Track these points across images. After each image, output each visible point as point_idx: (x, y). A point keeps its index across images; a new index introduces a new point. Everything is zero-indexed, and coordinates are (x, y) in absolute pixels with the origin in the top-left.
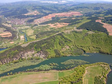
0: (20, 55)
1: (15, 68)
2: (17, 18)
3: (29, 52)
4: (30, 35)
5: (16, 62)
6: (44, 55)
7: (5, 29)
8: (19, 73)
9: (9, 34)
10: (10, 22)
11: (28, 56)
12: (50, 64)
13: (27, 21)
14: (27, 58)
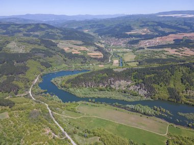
0: (109, 82)
1: (99, 96)
2: (114, 38)
3: (122, 81)
4: (129, 61)
5: (101, 90)
6: (146, 92)
7: (96, 48)
8: (103, 105)
9: (100, 55)
10: (104, 42)
11: (120, 86)
12: (155, 107)
13: (127, 42)
14: (117, 88)
